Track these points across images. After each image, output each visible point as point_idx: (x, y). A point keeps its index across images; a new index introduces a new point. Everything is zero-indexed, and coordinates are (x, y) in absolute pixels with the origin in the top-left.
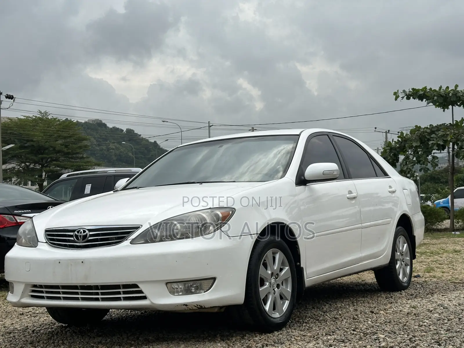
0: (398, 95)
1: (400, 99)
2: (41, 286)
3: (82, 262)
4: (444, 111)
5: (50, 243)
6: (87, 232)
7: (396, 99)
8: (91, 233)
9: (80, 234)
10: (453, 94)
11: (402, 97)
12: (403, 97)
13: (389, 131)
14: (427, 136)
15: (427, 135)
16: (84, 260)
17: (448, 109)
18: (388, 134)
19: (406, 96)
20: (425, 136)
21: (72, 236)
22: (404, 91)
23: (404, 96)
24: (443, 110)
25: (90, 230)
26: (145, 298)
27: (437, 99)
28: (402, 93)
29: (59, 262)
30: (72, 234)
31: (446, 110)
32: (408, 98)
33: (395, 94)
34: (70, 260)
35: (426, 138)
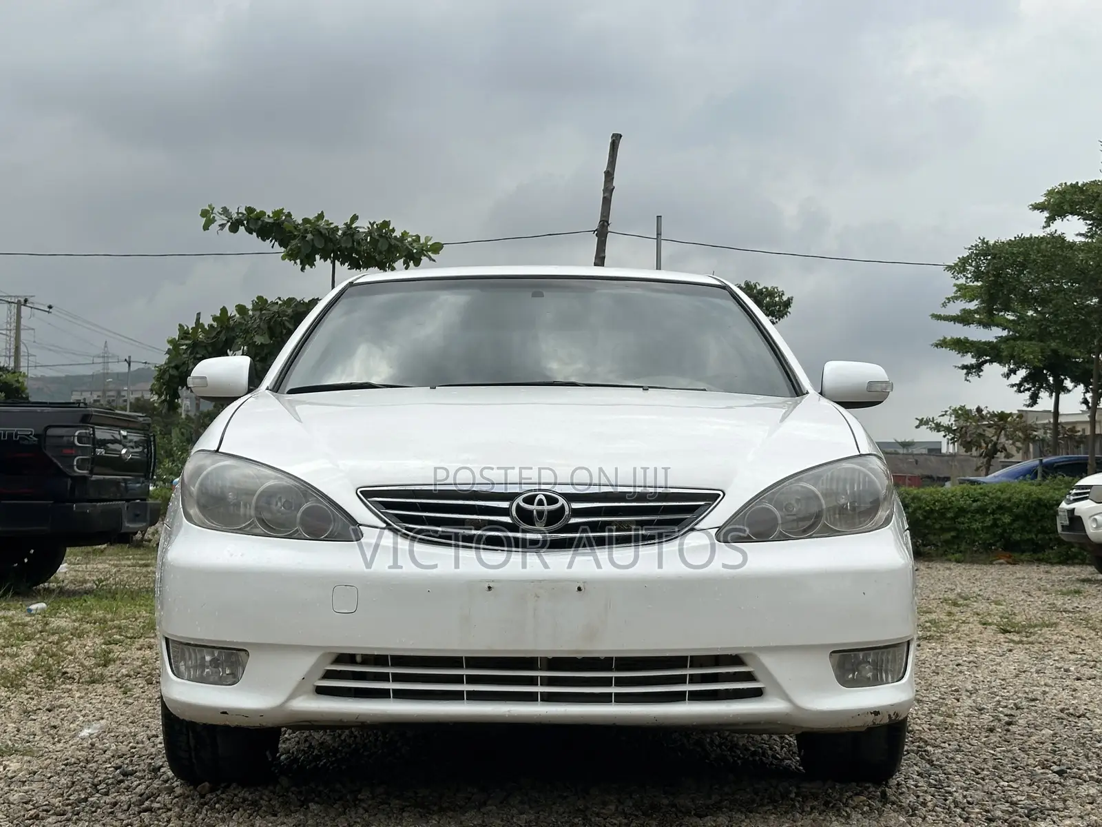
0: (214, 217)
1: (214, 227)
2: (380, 660)
3: (579, 589)
4: (303, 269)
5: (407, 529)
6: (562, 501)
7: (206, 227)
8: (575, 506)
9: (540, 508)
10: (344, 234)
11: (220, 225)
12: (222, 226)
13: (26, 301)
14: (287, 324)
15: (287, 321)
16: (584, 582)
17: (312, 267)
18: (22, 307)
19: (229, 224)
20: (284, 323)
21: (505, 512)
22: (225, 211)
23: (226, 222)
24: (301, 266)
25: (570, 498)
26: (757, 693)
27: (312, 240)
28: (221, 214)
29: (490, 588)
30: (505, 505)
31: (307, 267)
32: (234, 228)
33: (204, 213)
34: (533, 581)
35: (285, 329)
